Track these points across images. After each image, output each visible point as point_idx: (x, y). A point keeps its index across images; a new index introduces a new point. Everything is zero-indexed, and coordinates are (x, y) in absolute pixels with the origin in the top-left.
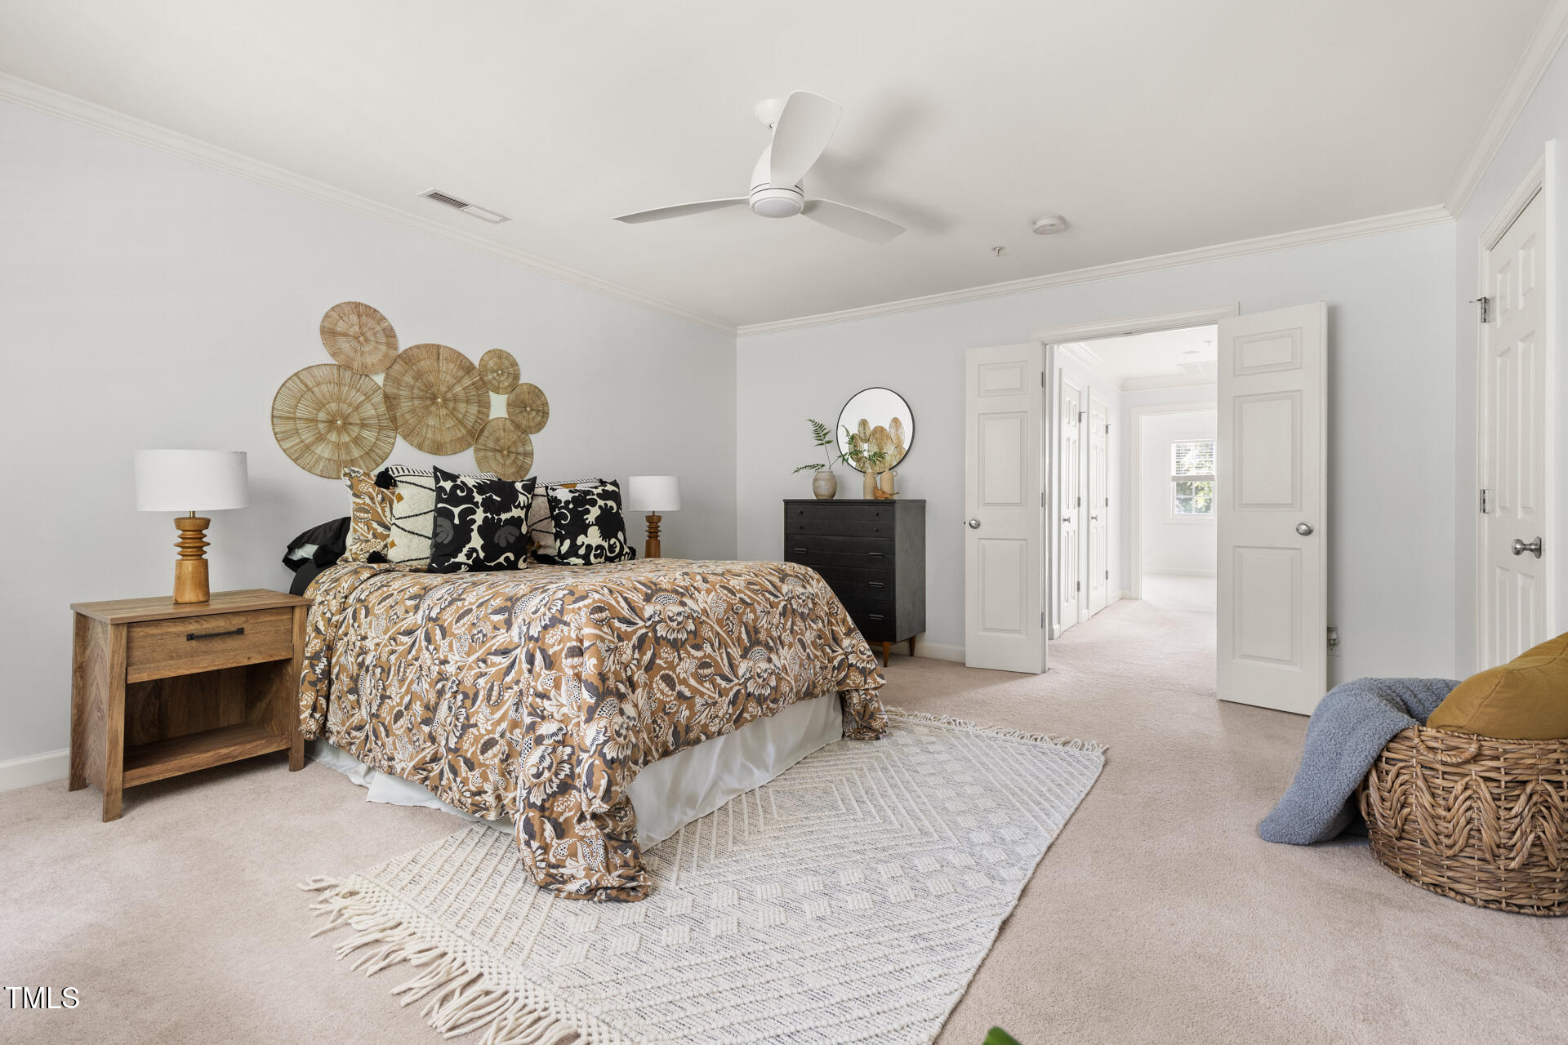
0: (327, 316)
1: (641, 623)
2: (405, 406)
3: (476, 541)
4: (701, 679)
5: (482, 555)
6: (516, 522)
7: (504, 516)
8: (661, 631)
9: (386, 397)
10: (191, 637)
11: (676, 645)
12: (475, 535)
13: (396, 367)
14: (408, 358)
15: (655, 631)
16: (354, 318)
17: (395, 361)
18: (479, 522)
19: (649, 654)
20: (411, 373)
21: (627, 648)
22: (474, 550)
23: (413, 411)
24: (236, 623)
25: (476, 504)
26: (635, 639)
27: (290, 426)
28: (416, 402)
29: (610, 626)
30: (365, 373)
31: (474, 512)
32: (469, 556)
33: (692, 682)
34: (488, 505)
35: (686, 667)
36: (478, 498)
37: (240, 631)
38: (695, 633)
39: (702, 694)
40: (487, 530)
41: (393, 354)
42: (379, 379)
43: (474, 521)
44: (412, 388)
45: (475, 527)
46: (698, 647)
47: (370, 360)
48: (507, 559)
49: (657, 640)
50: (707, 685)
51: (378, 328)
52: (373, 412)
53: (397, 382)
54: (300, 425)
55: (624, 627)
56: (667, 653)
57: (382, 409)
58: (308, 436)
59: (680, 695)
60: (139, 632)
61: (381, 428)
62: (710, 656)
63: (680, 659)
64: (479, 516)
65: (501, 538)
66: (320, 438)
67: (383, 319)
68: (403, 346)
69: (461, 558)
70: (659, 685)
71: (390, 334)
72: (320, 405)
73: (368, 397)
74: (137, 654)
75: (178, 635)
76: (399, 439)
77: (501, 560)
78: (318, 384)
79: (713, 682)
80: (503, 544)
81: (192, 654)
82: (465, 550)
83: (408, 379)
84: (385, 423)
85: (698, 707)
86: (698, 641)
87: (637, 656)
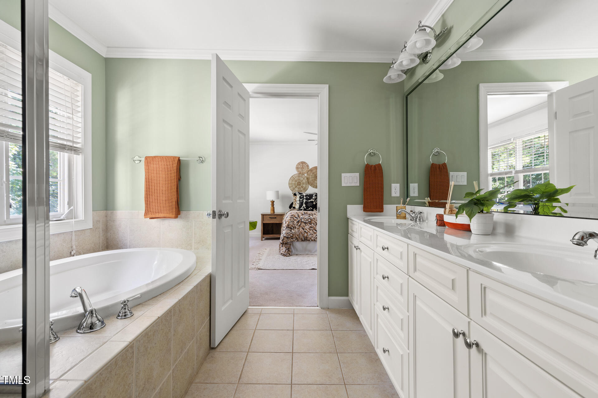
0: (297, 165)
1: (299, 218)
2: (311, 179)
3: (304, 205)
4: (310, 230)
5: (305, 208)
6: (312, 202)
7: (309, 201)
8: (303, 220)
9: (307, 178)
10: (270, 218)
11: (305, 223)
12: (304, 204)
13: (309, 172)
14: (311, 170)
15: (301, 220)
16: (301, 164)
17: (309, 171)
18: (305, 202)
19: (300, 224)
20: (312, 173)
21: (295, 222)
22: (304, 207)
23: (312, 180)
24: (275, 216)
25: (304, 199)
26: (297, 221)
27: (291, 185)
28: (313, 178)
29: (293, 218)
30: (303, 174)
31: (304, 200)
32: (303, 208)
33: (308, 230)
34: (306, 199)
35: (307, 227)
36: (305, 197)
37: (276, 218)
38: (310, 222)
39: (310, 232)
40: (306, 203)
41: (308, 170)
42: (306, 175)
43: (304, 202)
44: (312, 175)
45: (304, 203)
46: (310, 224)
47: (304, 172)
48: (310, 209)
49: (301, 221)
50: (311, 231)
51: (305, 165)
52: (305, 181)
53: (309, 175)
54: (293, 185)
55: (295, 219)
56: (303, 224)
57: (306, 180)
58: (294, 187)
59: (305, 231)
60: (264, 216)
61: (306, 184)
62: (313, 226)
63: (306, 225)
64: (305, 201)
65: (309, 205)
66: (296, 187)
67: (307, 163)
68: (310, 167)
69: (302, 208)
70: (301, 229)
71: (308, 166)
72: (296, 181)
73: (304, 179)
74: (264, 219)
75: (268, 217)
76: (310, 186)
77: (309, 209)
78: (296, 177)
79: (313, 231)
80: (309, 206)
81: (270, 220)
82: (302, 207)
83: (311, 174)
84: (307, 183)
85: (309, 234)
86: (311, 223)
87: (297, 223)
